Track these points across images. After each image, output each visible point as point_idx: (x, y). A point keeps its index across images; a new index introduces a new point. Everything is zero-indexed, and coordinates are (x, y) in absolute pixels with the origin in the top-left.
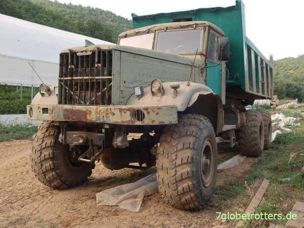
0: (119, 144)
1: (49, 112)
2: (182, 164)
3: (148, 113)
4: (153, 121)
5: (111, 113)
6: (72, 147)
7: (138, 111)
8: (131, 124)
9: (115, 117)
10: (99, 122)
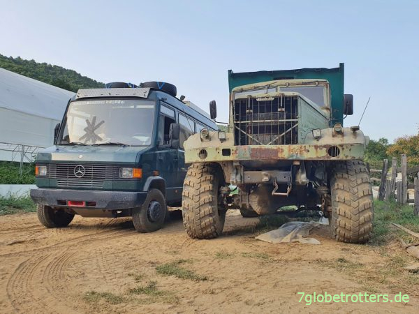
0: (304, 180)
1: (232, 152)
2: (364, 196)
3: (343, 149)
4: (347, 156)
5: (305, 150)
6: (224, 192)
7: (334, 147)
8: (326, 159)
9: (309, 153)
10: (291, 159)
